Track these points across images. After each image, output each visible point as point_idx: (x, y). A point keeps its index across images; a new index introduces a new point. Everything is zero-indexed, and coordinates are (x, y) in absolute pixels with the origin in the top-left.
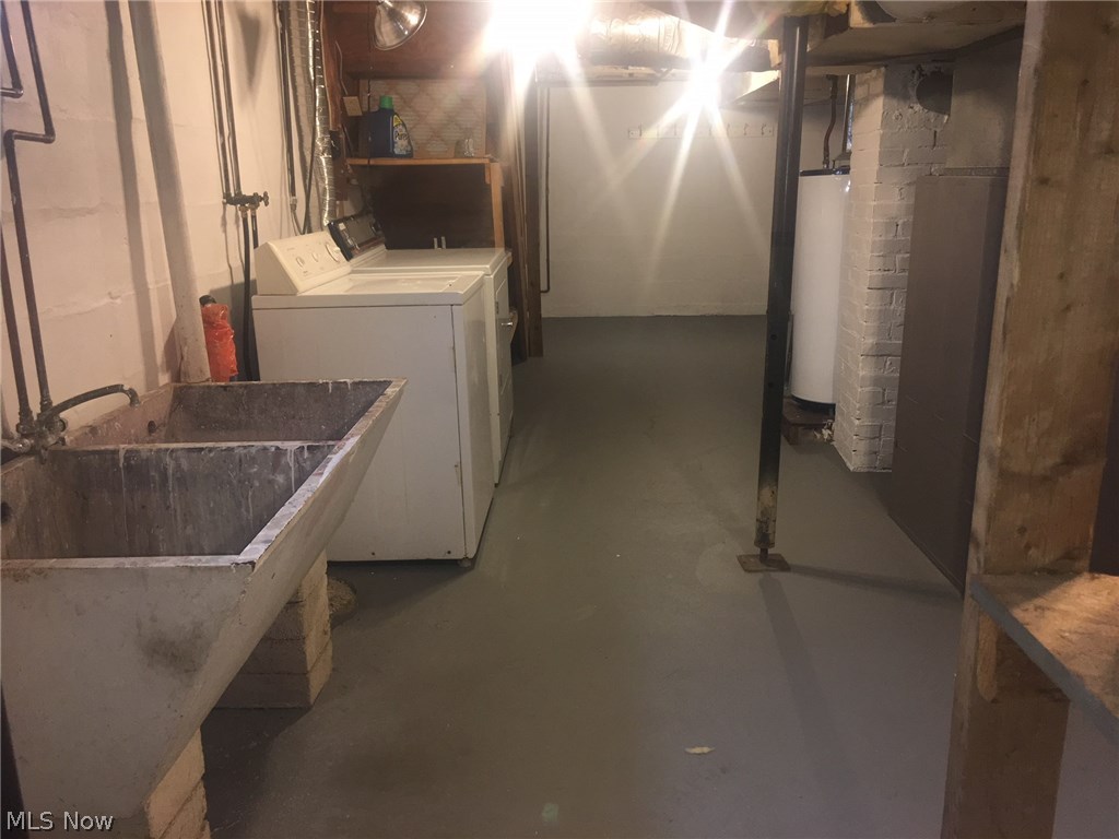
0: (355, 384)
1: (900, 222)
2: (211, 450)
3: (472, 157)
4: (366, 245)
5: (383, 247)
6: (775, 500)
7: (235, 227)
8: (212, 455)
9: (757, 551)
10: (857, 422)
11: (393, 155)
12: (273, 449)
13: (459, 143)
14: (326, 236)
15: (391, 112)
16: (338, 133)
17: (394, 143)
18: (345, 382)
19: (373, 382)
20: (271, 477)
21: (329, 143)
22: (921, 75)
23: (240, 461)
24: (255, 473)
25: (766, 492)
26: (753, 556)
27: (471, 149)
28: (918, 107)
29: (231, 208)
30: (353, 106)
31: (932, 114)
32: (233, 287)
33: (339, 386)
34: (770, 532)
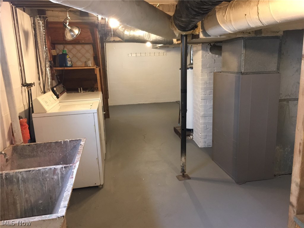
0: (70, 141)
1: (208, 82)
2: (33, 171)
3: (90, 67)
4: (62, 93)
5: (66, 93)
6: (186, 160)
7: (25, 93)
8: (33, 172)
9: (182, 174)
10: (200, 134)
11: (67, 66)
12: (53, 169)
13: (85, 62)
14: (51, 93)
15: (66, 54)
16: (51, 61)
17: (67, 63)
18: (67, 141)
19: (76, 140)
20: (53, 177)
21: (49, 65)
22: (210, 45)
23: (43, 173)
24: (48, 176)
25: (183, 158)
26: (180, 176)
27: (90, 64)
28: (210, 53)
29: (23, 87)
30: (54, 52)
31: (214, 55)
32: (25, 111)
33: (65, 142)
34: (185, 169)
